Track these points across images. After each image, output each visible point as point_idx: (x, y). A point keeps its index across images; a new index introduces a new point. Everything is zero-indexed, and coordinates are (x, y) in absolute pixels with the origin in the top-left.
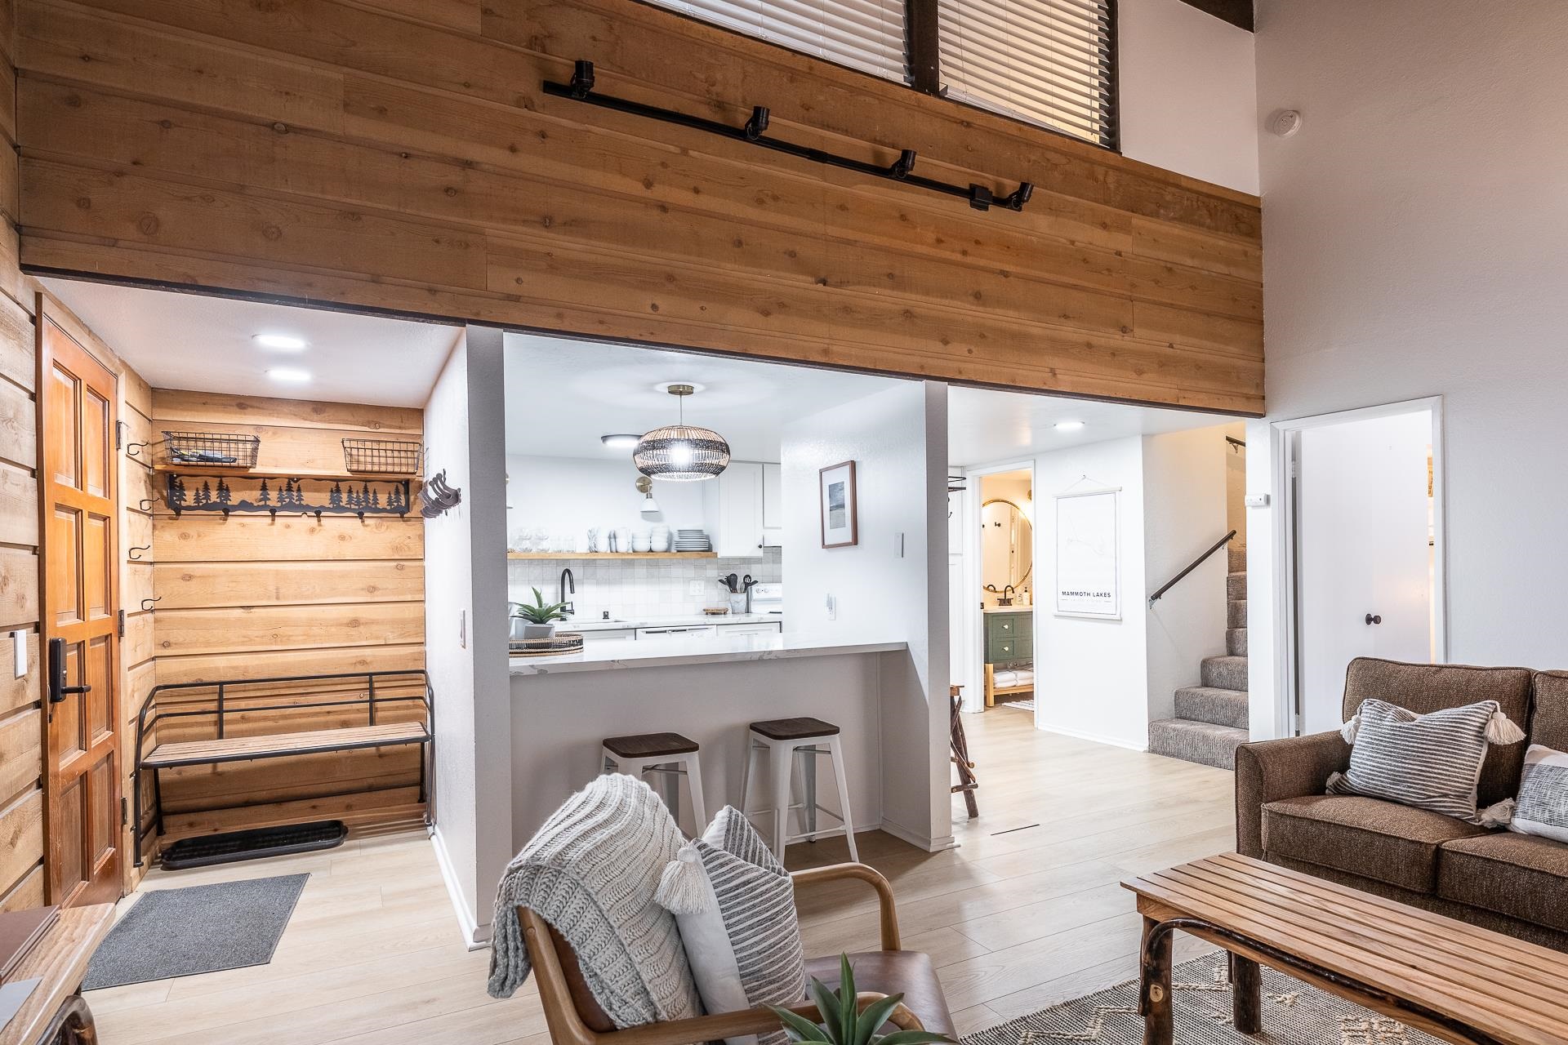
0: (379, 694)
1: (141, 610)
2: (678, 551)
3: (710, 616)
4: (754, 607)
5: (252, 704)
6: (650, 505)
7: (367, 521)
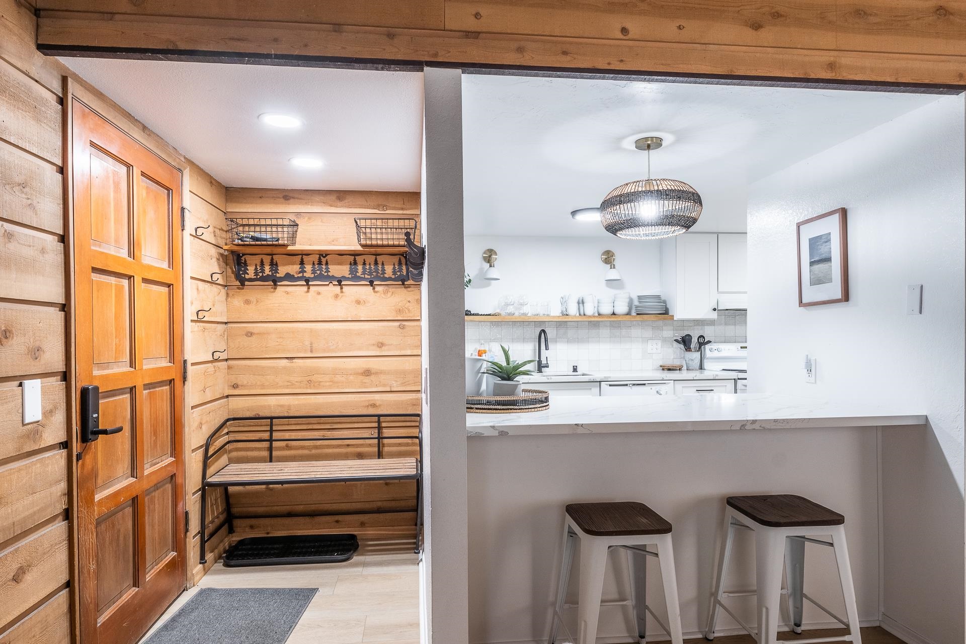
0: (386, 433)
1: (212, 359)
2: (638, 314)
3: (666, 372)
4: (707, 365)
5: (293, 435)
6: (613, 274)
7: (378, 288)
